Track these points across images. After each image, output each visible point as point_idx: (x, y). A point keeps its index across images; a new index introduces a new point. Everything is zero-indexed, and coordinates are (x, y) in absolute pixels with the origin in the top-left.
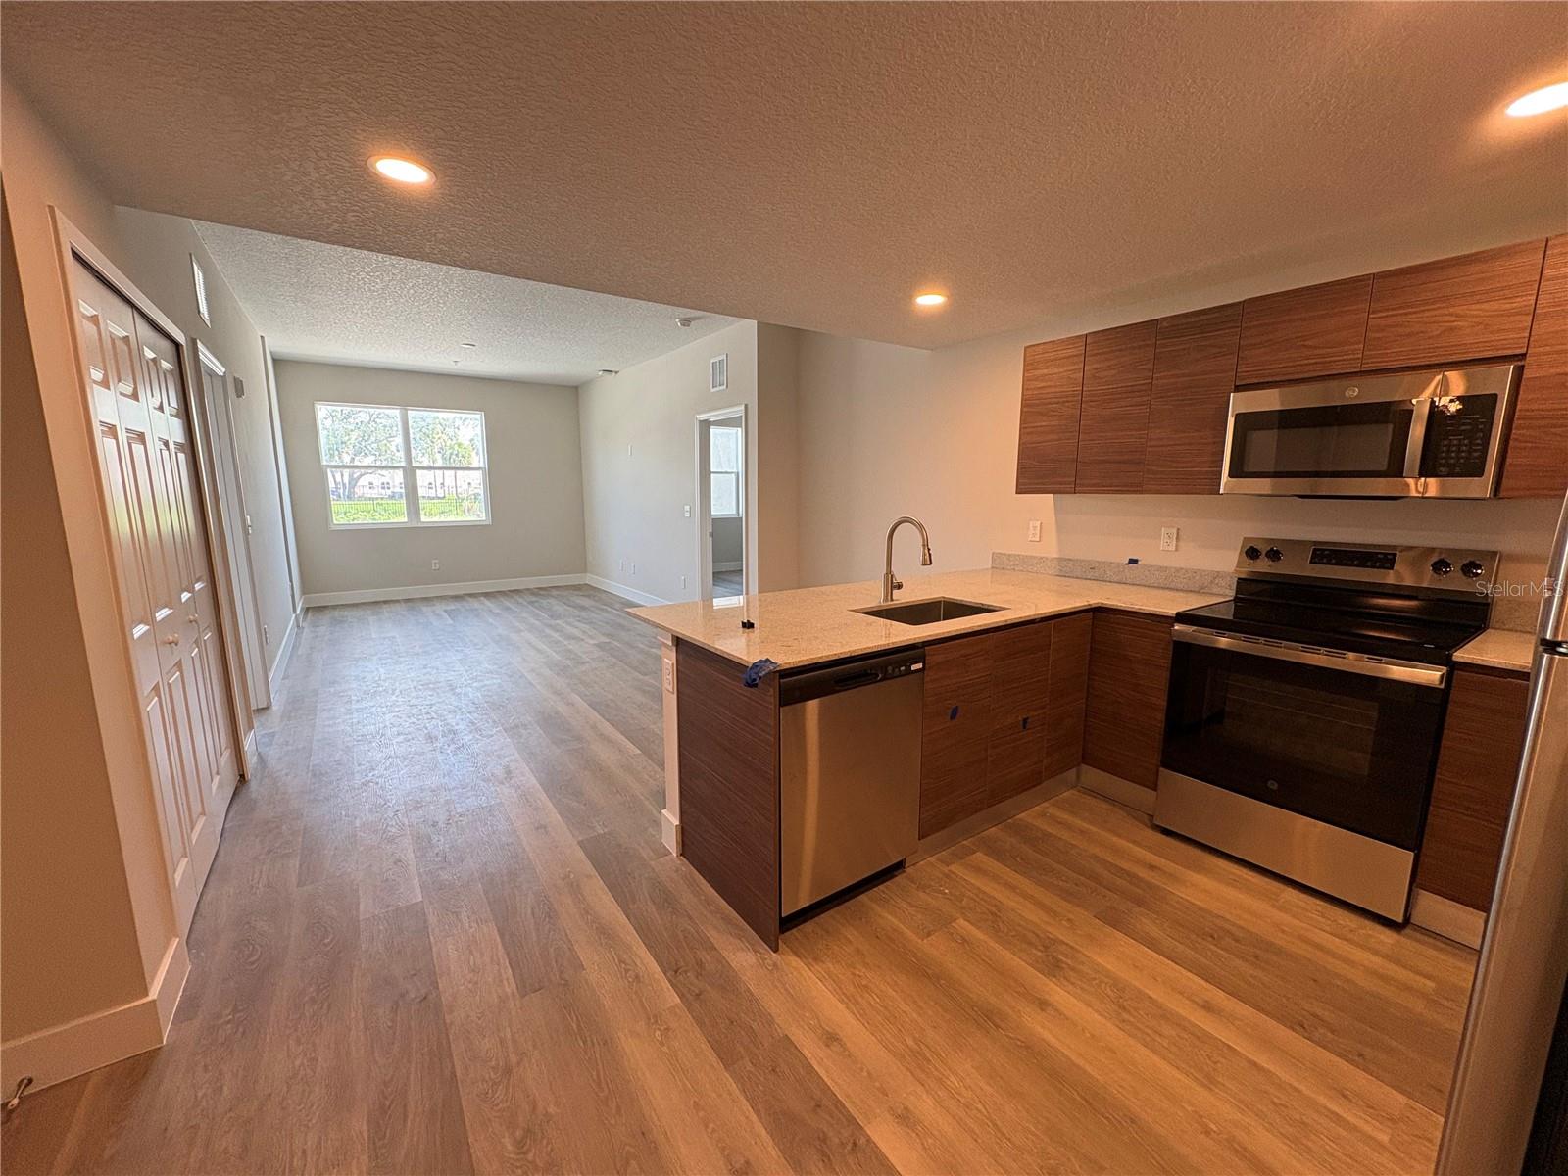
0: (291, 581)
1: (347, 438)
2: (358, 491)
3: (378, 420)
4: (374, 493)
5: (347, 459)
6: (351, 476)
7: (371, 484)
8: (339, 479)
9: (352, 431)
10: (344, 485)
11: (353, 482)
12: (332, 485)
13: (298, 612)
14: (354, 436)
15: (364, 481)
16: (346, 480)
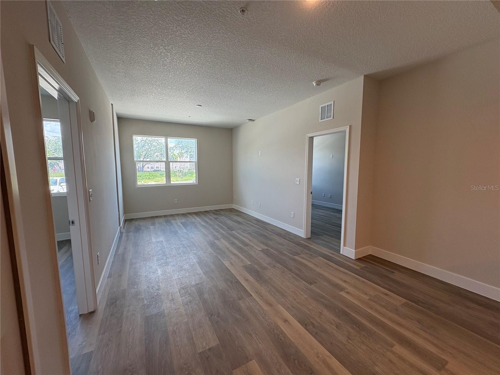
0: (119, 212)
1: (142, 153)
2: (144, 170)
3: (151, 148)
4: (149, 170)
5: (142, 159)
6: (143, 165)
7: (148, 167)
8: (139, 166)
9: (144, 151)
10: (141, 167)
11: (143, 167)
12: (137, 168)
13: (121, 226)
14: (144, 152)
15: (146, 166)
16: (141, 166)
